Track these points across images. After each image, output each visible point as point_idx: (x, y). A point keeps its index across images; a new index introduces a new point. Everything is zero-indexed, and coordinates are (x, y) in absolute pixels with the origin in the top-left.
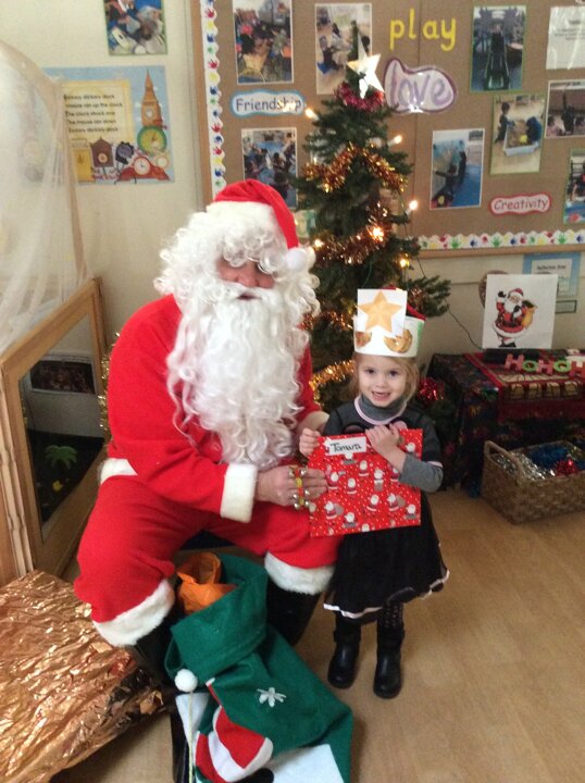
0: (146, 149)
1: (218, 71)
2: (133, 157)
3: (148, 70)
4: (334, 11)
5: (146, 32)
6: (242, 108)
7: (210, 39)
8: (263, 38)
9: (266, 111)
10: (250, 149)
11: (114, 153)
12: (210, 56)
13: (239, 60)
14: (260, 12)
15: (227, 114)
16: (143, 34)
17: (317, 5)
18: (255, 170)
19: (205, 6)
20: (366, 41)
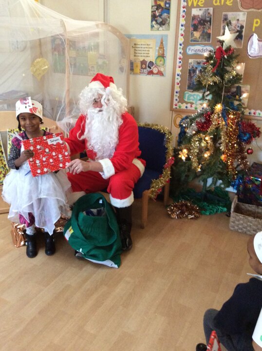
0: (158, 64)
1: (184, 37)
2: (154, 66)
3: (162, 36)
4: (230, 15)
5: (163, 23)
6: (190, 51)
7: (182, 26)
8: (201, 25)
9: (199, 53)
10: (191, 67)
11: (147, 65)
12: (181, 32)
13: (192, 33)
14: (201, 16)
15: (184, 53)
16: (162, 24)
17: (224, 13)
18: (192, 75)
19: (182, 14)
20: (242, 27)
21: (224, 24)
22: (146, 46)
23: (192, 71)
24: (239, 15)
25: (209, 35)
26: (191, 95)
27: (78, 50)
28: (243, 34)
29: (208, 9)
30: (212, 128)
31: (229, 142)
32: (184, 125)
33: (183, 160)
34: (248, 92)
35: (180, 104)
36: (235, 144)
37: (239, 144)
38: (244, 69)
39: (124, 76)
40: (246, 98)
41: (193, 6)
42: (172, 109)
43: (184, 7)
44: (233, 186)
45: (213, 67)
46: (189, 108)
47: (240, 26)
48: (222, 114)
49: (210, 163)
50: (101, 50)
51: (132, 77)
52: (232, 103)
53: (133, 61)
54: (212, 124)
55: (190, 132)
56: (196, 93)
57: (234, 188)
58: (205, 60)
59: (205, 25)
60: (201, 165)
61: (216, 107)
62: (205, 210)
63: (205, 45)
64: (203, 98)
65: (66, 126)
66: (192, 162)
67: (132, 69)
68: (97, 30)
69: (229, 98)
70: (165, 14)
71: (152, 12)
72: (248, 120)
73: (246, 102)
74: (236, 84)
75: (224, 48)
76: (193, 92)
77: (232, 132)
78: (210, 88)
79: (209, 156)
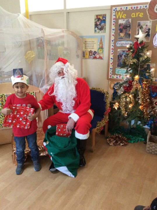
0: (99, 53)
1: (114, 37)
2: (97, 54)
3: (101, 36)
4: (142, 23)
6: (118, 45)
7: (113, 30)
8: (125, 29)
9: (124, 45)
10: (119, 54)
11: (93, 53)
12: (113, 33)
13: (119, 34)
14: (124, 24)
15: (115, 46)
16: (101, 29)
17: (138, 22)
18: (120, 59)
19: (113, 23)
20: (149, 29)
21: (139, 28)
22: (92, 42)
23: (120, 56)
24: (147, 22)
25: (129, 35)
26: (120, 70)
27: (52, 46)
28: (150, 33)
29: (128, 20)
30: (133, 90)
31: (144, 98)
32: (116, 88)
33: (116, 109)
34: (154, 68)
35: (113, 75)
36: (147, 99)
37: (150, 99)
38: (151, 54)
39: (79, 60)
40: (153, 71)
41: (119, 18)
42: (108, 79)
43: (114, 19)
44: (148, 125)
45: (133, 53)
46: (119, 78)
47: (148, 29)
48: (139, 81)
49: (133, 111)
50: (66, 46)
51: (84, 60)
52: (145, 75)
53: (84, 51)
54: (133, 87)
55: (120, 92)
56: (123, 69)
57: (148, 126)
58: (127, 50)
59: (127, 29)
60: (127, 112)
61: (135, 77)
62: (131, 140)
63: (127, 41)
64: (127, 72)
65: (45, 90)
66: (121, 111)
67: (84, 56)
68: (62, 34)
69: (143, 72)
70: (103, 23)
71: (95, 22)
72: (155, 84)
73: (153, 73)
74: (147, 63)
75: (139, 42)
76: (121, 68)
77: (145, 92)
78: (131, 66)
79: (132, 107)
